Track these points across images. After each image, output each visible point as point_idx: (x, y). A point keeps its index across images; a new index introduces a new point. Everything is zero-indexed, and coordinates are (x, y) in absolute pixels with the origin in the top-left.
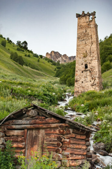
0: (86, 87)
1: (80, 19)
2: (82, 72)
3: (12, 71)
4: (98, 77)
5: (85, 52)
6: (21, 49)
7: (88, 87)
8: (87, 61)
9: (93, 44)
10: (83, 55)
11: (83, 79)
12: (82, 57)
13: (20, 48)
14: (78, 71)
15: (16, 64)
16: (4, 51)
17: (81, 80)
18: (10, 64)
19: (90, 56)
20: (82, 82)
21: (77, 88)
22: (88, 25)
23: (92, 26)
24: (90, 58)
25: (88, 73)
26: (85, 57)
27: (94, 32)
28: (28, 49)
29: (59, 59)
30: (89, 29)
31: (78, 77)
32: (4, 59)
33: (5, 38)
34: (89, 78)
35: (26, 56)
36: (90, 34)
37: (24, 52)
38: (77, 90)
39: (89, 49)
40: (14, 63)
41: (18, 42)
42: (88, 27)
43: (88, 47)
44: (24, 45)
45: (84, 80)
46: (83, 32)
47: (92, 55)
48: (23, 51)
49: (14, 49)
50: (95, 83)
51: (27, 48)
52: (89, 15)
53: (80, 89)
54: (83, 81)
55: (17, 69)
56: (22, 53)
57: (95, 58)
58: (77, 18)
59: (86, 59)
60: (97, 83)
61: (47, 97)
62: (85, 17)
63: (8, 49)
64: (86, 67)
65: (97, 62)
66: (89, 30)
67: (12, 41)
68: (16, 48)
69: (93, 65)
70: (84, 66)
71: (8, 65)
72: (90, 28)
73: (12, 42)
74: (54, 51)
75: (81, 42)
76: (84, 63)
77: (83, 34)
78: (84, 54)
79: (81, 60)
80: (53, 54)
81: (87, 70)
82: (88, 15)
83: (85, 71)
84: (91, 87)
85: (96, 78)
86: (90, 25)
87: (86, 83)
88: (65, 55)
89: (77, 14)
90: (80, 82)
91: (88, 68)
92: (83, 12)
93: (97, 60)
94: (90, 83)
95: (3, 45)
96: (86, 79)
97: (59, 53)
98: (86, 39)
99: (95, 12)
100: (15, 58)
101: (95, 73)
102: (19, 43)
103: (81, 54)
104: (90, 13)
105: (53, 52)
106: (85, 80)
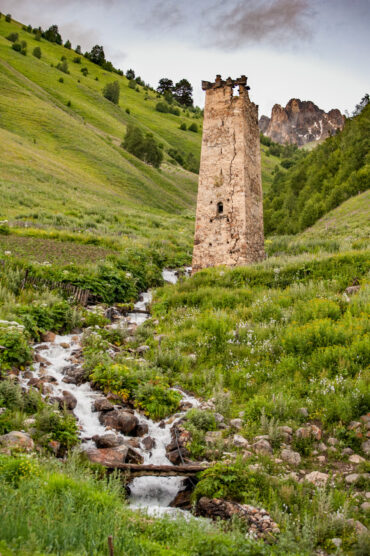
0: (217, 256)
1: (209, 94)
2: (211, 221)
3: (118, 189)
4: (246, 234)
5: (218, 174)
6: (169, 106)
7: (222, 255)
8: (223, 196)
9: (238, 156)
10: (214, 182)
11: (211, 238)
12: (212, 186)
13: (166, 103)
14: (202, 218)
15: (137, 165)
16: (110, 118)
17: (208, 241)
18: (113, 165)
19: (229, 184)
20: (210, 244)
21: (198, 259)
22: (229, 108)
23: (236, 111)
24: (229, 189)
25: (224, 224)
26: (217, 185)
27: (240, 126)
28: (195, 105)
29: (315, 125)
30: (230, 119)
31: (202, 234)
32: (96, 153)
33: (120, 73)
34: (224, 236)
35: (183, 128)
36: (231, 131)
37: (181, 117)
38: (199, 263)
39: (228, 167)
40: (131, 161)
41: (162, 82)
42: (228, 114)
43: (226, 162)
44: (180, 93)
45: (214, 238)
46: (215, 127)
47: (233, 182)
48: (177, 113)
49: (146, 107)
50: (237, 248)
51: (192, 101)
52: (232, 83)
53: (204, 260)
54: (211, 241)
55: (136, 180)
56: (172, 119)
57: (238, 188)
58: (204, 92)
59: (220, 190)
60: (243, 247)
61: (109, 283)
62: (222, 90)
63: (124, 110)
64: (220, 209)
65: (243, 198)
66: (229, 122)
67: (142, 79)
68: (153, 104)
69: (235, 204)
70: (215, 207)
71: (107, 168)
72: (233, 115)
73: (142, 84)
74: (298, 100)
75: (210, 150)
76: (216, 201)
77: (216, 131)
78: (215, 178)
79: (209, 192)
80: (296, 109)
81: (221, 217)
82: (230, 86)
83: (217, 218)
84: (228, 256)
85: (241, 236)
86: (234, 108)
87: (218, 248)
88: (335, 113)
89: (204, 82)
90: (205, 245)
91: (225, 212)
92: (219, 77)
93: (243, 194)
94: (226, 248)
95: (109, 98)
96: (219, 237)
97: (316, 107)
98: (223, 142)
99: (244, 78)
100: (135, 145)
101: (238, 224)
102: (165, 84)
103: (210, 179)
104: (234, 78)
105: (294, 103)
106: (217, 240)
